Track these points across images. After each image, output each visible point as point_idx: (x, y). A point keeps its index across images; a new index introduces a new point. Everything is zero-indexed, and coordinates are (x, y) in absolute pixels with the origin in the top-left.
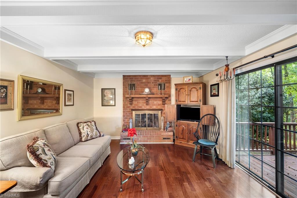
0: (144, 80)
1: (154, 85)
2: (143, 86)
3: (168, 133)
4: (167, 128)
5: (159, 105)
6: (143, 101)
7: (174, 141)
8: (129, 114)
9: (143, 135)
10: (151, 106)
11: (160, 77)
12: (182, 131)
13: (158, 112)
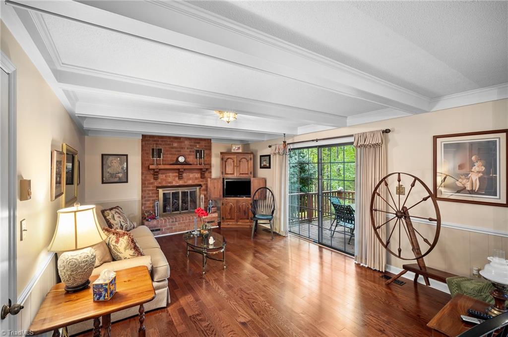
0: (176, 144)
1: (190, 152)
2: (175, 153)
3: (212, 214)
4: (209, 208)
5: (196, 179)
6: (175, 174)
7: (219, 224)
8: (152, 194)
9: (180, 221)
10: (186, 181)
11: (198, 140)
12: (230, 210)
13: (196, 189)
